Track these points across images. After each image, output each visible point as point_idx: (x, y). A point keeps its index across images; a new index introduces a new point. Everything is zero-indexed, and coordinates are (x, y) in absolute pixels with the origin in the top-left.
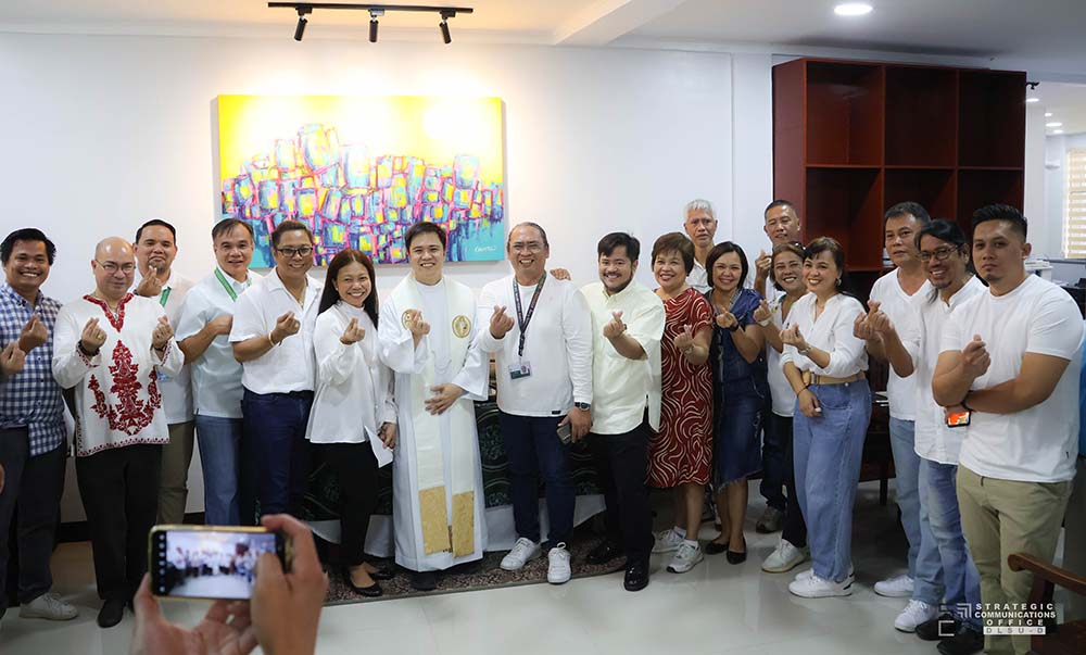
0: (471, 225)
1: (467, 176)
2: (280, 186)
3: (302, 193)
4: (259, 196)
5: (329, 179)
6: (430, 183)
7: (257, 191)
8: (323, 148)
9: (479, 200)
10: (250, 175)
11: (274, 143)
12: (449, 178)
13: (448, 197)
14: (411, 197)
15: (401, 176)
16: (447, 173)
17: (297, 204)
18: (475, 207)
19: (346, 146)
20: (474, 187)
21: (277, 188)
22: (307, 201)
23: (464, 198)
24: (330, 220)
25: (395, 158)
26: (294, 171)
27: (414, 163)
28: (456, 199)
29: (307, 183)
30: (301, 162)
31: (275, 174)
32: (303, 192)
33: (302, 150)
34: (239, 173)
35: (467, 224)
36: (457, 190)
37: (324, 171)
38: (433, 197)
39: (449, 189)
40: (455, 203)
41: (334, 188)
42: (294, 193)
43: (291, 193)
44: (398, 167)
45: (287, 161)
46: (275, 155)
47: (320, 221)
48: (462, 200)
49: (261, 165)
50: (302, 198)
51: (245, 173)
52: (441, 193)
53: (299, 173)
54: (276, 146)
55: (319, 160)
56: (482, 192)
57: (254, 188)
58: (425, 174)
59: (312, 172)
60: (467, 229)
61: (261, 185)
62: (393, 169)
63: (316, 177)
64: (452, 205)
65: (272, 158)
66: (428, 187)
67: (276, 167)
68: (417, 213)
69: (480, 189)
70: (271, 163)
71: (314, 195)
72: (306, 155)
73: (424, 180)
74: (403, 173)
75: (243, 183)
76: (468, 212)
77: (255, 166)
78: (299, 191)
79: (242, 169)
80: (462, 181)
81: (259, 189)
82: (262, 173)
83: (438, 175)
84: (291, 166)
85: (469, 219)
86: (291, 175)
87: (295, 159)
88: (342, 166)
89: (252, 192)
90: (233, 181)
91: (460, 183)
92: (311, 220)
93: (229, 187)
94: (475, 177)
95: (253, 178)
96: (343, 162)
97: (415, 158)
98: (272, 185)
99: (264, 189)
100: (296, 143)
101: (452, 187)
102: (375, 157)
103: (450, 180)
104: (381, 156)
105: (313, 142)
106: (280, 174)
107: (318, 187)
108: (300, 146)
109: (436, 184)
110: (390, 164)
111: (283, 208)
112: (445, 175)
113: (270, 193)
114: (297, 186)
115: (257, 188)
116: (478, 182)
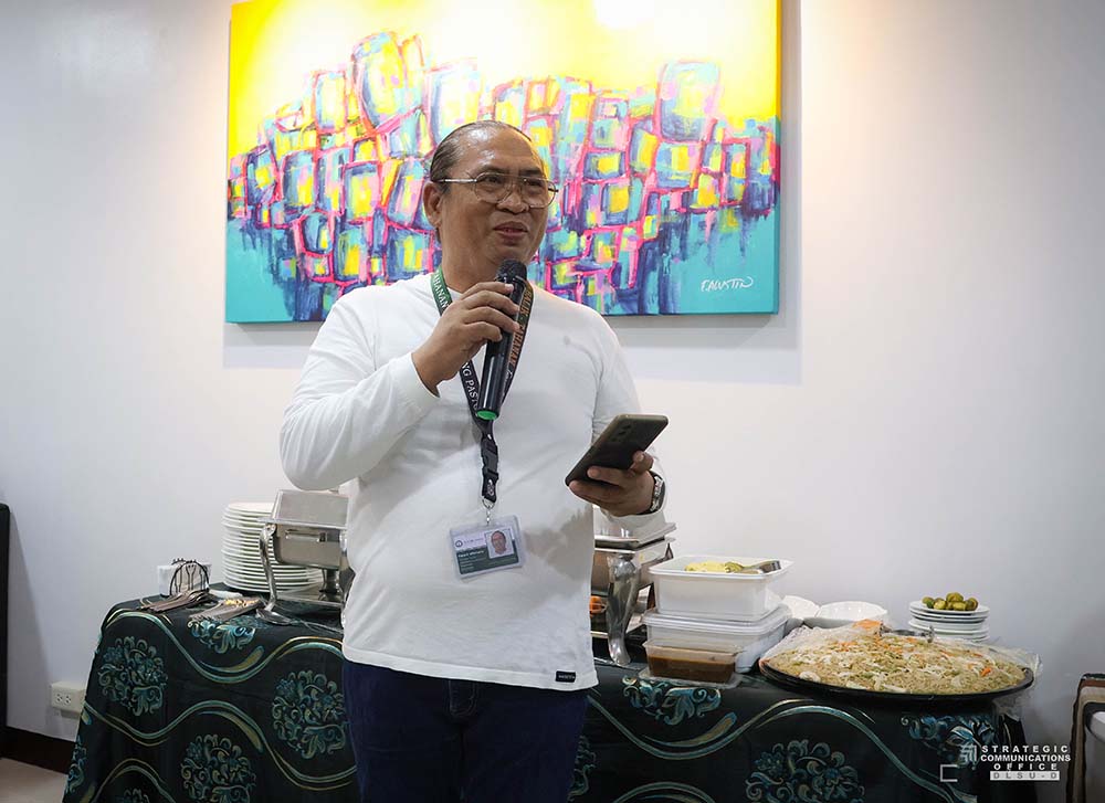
0: (693, 230)
1: (689, 110)
2: (318, 162)
3: (354, 174)
4: (284, 184)
5: (403, 140)
6: (602, 134)
7: (282, 175)
8: (395, 81)
9: (715, 164)
10: (271, 145)
11: (311, 80)
12: (646, 118)
13: (642, 161)
14: (561, 167)
15: (543, 122)
16: (643, 106)
17: (344, 197)
18: (706, 182)
19: (434, 70)
20: (704, 135)
21: (313, 165)
22: (363, 188)
23: (680, 163)
24: (401, 225)
25: (531, 84)
26: (342, 130)
27: (572, 92)
28: (661, 166)
29: (365, 153)
30: (355, 111)
31: (310, 139)
32: (357, 170)
33: (358, 88)
34: (256, 144)
35: (685, 226)
36: (665, 146)
37: (394, 126)
38: (609, 164)
39: (646, 142)
40: (658, 176)
41: (412, 159)
42: (342, 175)
43: (336, 173)
44: (536, 103)
45: (333, 114)
46: (314, 102)
47: (382, 228)
48: (675, 167)
49: (289, 125)
50: (355, 182)
51: (264, 142)
52: (628, 155)
53: (352, 134)
54: (315, 85)
55: (387, 103)
56: (725, 145)
57: (278, 170)
58: (594, 112)
59: (373, 128)
60: (683, 238)
61: (289, 161)
62: (527, 109)
63: (379, 137)
64: (650, 181)
65: (308, 111)
66: (598, 142)
67: (313, 126)
68: (573, 202)
69: (719, 137)
70: (306, 121)
71: (375, 174)
72: (365, 96)
73: (590, 129)
74: (546, 115)
75: (260, 161)
76: (687, 195)
77: (281, 128)
78: (350, 170)
79: (259, 135)
80: (677, 121)
81: (285, 171)
82: (291, 140)
83: (623, 114)
84: (338, 122)
85: (689, 212)
86: (338, 139)
87: (346, 108)
88: (428, 110)
89: (273, 177)
90: (245, 159)
91: (671, 128)
92: (367, 226)
93: (240, 170)
94: (708, 110)
95: (276, 151)
96: (430, 103)
97: (573, 79)
98: (306, 162)
99: (293, 168)
100: (349, 75)
101: (653, 139)
102: (492, 88)
103: (650, 123)
104: (505, 82)
105: (377, 70)
106: (320, 138)
107: (383, 158)
108: (355, 81)
109: (616, 135)
110: (522, 99)
111: (321, 205)
112: (638, 113)
113: (301, 177)
114: (347, 161)
115: (281, 168)
116: (715, 123)
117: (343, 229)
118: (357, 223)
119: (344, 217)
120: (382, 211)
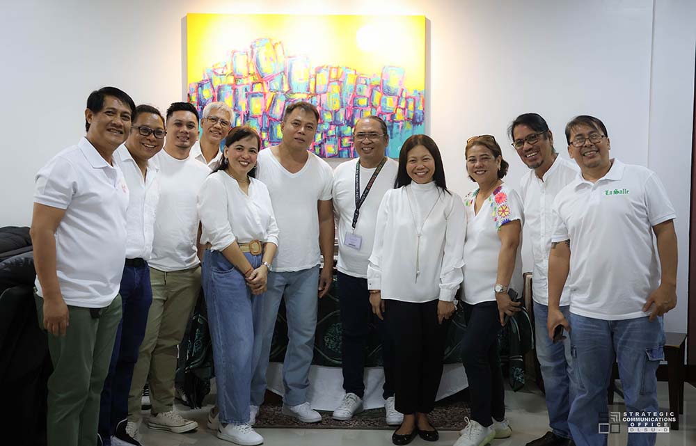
0: (395, 129)
1: (393, 84)
2: (235, 90)
3: (253, 96)
4: (218, 97)
5: (276, 85)
6: (360, 90)
7: (216, 94)
8: (272, 60)
9: (403, 105)
10: (211, 80)
11: (230, 54)
12: (377, 86)
13: (376, 101)
14: (344, 102)
15: (336, 83)
16: (376, 81)
17: (248, 105)
18: (399, 111)
19: (290, 57)
20: (399, 94)
21: (232, 91)
22: (257, 103)
23: (390, 103)
24: (275, 119)
25: (332, 68)
26: (247, 77)
27: (348, 73)
28: (383, 104)
29: (257, 88)
30: (252, 70)
31: (231, 80)
32: (254, 95)
33: (254, 60)
34: (202, 78)
35: (392, 126)
36: (384, 97)
37: (271, 78)
38: (363, 102)
39: (377, 95)
40: (382, 108)
41: (280, 93)
42: (246, 97)
43: (244, 96)
44: (333, 76)
45: (242, 69)
46: (232, 64)
47: (267, 120)
48: (388, 105)
49: (220, 72)
50: (253, 100)
51: (206, 78)
52: (370, 99)
53: (251, 80)
54: (233, 56)
55: (267, 69)
56: (406, 98)
57: (214, 91)
58: (357, 82)
59: (261, 78)
60: (391, 131)
61: (220, 88)
62: (329, 77)
63: (264, 82)
64: (379, 109)
65: (229, 67)
66: (359, 93)
67: (232, 74)
68: (349, 115)
69: (404, 95)
70: (228, 71)
71: (263, 98)
72: (257, 64)
73: (355, 87)
74: (338, 81)
75: (205, 87)
76: (393, 115)
77: (215, 73)
78: (250, 95)
79: (204, 75)
80: (389, 88)
81: (218, 92)
82: (220, 79)
83: (368, 83)
84: (245, 73)
85: (394, 122)
86: (245, 81)
87: (248, 68)
88: (287, 74)
89: (212, 94)
90: (197, 85)
91: (387, 90)
92: (260, 119)
93: (194, 90)
94: (400, 85)
95: (213, 83)
96: (288, 71)
97: (348, 68)
98: (229, 89)
99: (222, 91)
100: (249, 54)
101: (380, 94)
102: (315, 67)
103: (378, 88)
104: (321, 66)
105: (263, 54)
106: (235, 80)
107: (266, 91)
108: (252, 57)
109: (366, 91)
110: (327, 74)
111: (237, 108)
112: (374, 84)
113: (227, 95)
114: (249, 91)
115: (216, 91)
116: (403, 90)
117: (247, 120)
118: (255, 117)
119: (248, 114)
120: (266, 113)
